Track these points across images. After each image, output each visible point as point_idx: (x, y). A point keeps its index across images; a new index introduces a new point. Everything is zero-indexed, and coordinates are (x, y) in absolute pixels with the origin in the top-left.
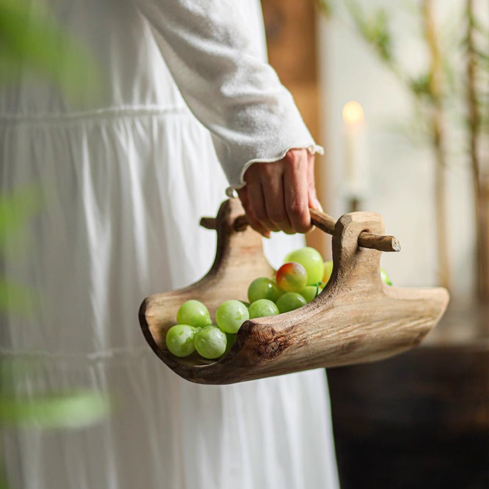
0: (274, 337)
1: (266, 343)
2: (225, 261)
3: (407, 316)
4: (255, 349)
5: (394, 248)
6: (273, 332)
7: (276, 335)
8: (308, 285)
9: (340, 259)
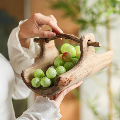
0: (67, 80)
1: (65, 82)
2: (44, 53)
3: (104, 61)
4: (62, 85)
5: (100, 46)
6: (67, 78)
7: (68, 79)
8: (72, 58)
9: (83, 50)
